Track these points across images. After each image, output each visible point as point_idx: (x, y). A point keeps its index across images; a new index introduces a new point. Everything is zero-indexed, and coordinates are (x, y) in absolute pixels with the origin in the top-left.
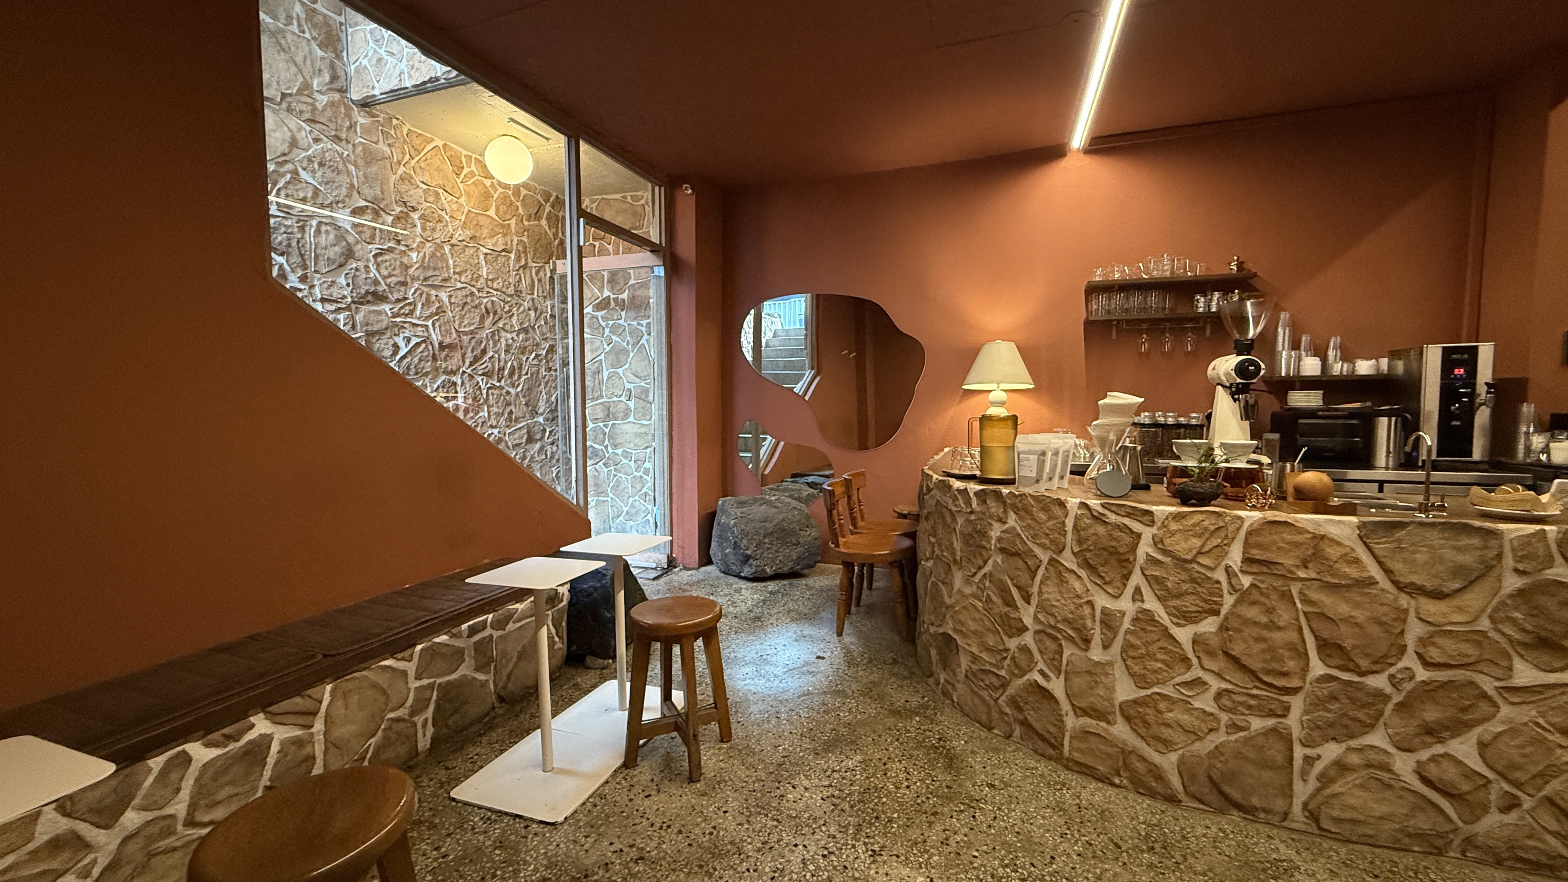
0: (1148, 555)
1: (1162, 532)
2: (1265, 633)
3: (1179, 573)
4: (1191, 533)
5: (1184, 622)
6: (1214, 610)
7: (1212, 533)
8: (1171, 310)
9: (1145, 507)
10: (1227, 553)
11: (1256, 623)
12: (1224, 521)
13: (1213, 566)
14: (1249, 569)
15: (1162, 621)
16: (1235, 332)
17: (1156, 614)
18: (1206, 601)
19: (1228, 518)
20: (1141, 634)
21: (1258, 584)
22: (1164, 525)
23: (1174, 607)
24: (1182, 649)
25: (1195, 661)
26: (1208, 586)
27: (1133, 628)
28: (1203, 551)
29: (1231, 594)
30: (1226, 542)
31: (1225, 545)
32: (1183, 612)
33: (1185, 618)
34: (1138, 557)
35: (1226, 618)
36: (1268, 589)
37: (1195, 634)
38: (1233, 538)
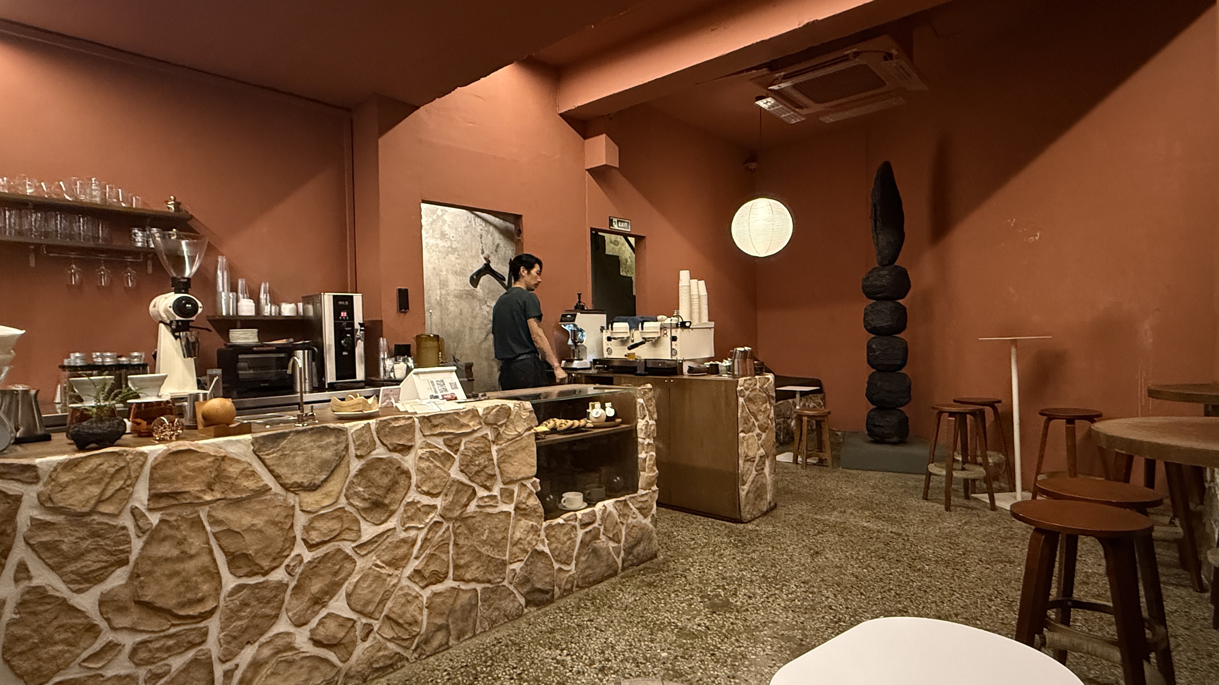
0: (32, 519)
1: (50, 487)
2: (179, 567)
3: (76, 531)
4: (86, 481)
5: (88, 585)
6: (123, 560)
7: (113, 477)
8: (104, 239)
9: (25, 461)
10: (131, 494)
11: (167, 560)
12: (125, 460)
13: (116, 512)
14: (157, 506)
15: (57, 594)
16: (172, 271)
17: (49, 588)
18: (111, 553)
19: (130, 456)
20: (31, 619)
21: (167, 518)
22: (51, 479)
23: (72, 572)
24: (88, 617)
25: (103, 624)
26: (112, 536)
27: (18, 616)
28: (104, 498)
29: (139, 537)
30: (129, 482)
31: (128, 486)
32: (87, 574)
33: (87, 581)
34: (19, 524)
35: (136, 564)
36: (176, 521)
37: (102, 593)
38: (137, 478)
